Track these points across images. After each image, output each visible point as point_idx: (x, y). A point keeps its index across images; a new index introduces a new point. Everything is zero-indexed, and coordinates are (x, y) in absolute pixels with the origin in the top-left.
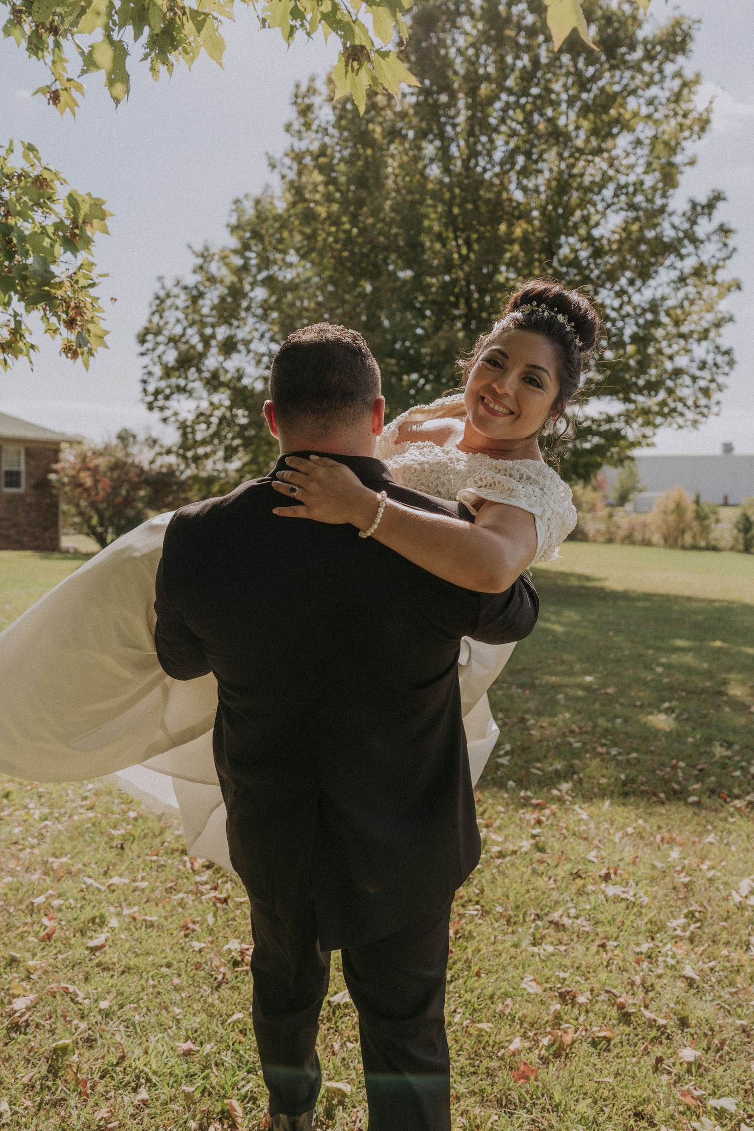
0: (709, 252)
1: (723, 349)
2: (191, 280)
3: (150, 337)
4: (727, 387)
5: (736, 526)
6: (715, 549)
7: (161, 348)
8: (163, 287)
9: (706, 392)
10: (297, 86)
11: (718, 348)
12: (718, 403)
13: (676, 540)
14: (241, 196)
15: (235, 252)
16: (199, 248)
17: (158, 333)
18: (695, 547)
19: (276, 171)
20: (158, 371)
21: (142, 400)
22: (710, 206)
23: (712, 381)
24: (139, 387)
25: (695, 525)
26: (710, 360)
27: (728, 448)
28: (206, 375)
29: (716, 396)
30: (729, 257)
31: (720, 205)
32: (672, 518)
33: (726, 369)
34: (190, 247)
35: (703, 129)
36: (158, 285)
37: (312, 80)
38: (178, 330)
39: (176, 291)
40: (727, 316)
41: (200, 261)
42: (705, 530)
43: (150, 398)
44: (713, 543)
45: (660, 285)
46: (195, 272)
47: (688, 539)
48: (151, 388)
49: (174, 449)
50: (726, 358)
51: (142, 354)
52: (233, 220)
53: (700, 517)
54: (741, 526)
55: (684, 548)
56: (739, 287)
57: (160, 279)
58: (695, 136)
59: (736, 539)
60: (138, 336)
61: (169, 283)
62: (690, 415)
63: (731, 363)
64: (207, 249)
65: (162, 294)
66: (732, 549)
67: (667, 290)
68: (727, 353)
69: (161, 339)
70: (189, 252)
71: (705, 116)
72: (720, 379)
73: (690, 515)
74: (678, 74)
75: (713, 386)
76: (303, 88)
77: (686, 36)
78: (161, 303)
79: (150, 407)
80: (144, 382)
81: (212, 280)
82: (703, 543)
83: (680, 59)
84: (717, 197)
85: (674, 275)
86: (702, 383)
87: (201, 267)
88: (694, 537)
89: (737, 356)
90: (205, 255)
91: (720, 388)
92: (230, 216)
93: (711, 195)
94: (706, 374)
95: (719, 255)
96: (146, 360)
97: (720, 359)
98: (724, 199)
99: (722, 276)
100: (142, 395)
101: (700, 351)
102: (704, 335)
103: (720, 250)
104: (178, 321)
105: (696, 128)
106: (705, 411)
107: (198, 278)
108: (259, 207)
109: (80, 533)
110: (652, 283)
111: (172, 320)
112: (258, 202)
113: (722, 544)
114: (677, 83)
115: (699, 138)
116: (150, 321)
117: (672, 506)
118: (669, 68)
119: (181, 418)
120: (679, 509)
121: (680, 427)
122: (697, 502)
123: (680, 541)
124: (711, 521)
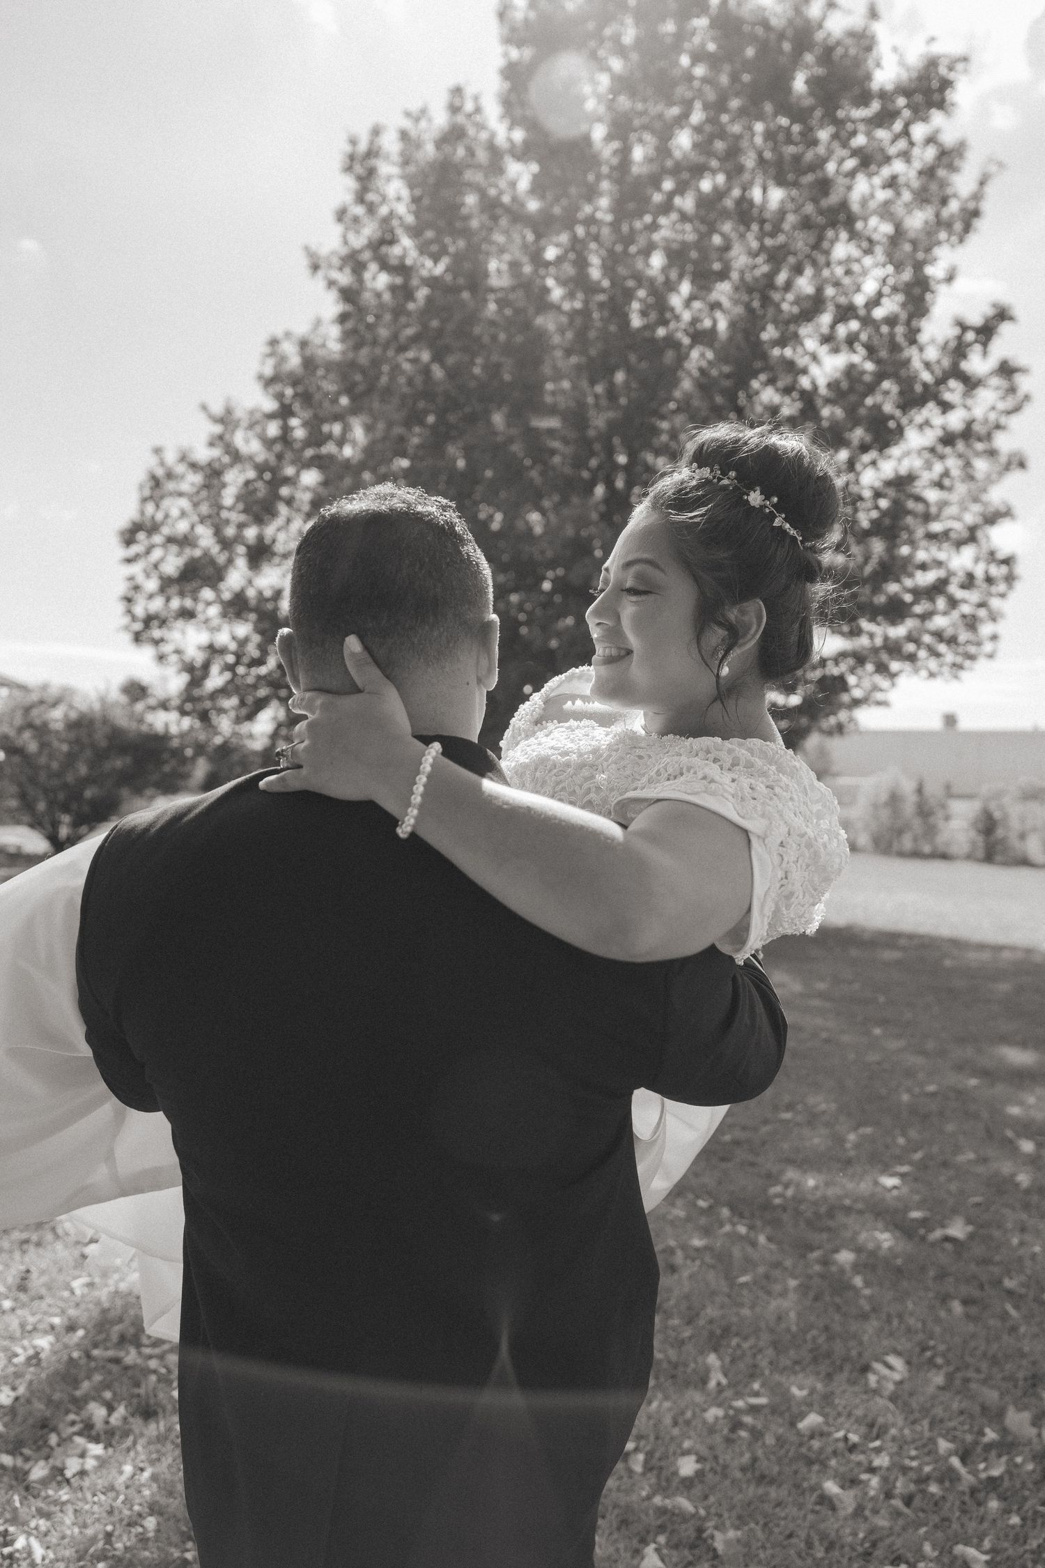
0: (986, 401)
1: (1001, 555)
2: (204, 454)
3: (141, 536)
4: (1002, 615)
5: (974, 824)
6: (944, 857)
7: (157, 554)
8: (162, 464)
9: (971, 623)
10: (353, 142)
11: (992, 553)
12: (994, 638)
13: (890, 845)
14: (279, 333)
15: (271, 416)
16: (217, 408)
17: (153, 528)
18: (916, 854)
19: (320, 273)
20: (152, 585)
21: (126, 628)
22: (986, 332)
23: (982, 605)
24: (120, 607)
25: (917, 823)
26: (979, 571)
27: (950, 720)
28: (227, 596)
29: (986, 629)
30: (1017, 409)
31: (1005, 328)
32: (885, 814)
33: (1002, 587)
34: (204, 408)
35: (967, 228)
36: (152, 461)
37: (376, 132)
38: (182, 527)
39: (181, 469)
40: (1003, 509)
41: (217, 429)
42: (930, 831)
43: (138, 626)
44: (941, 848)
45: (907, 454)
46: (211, 444)
47: (907, 843)
48: (139, 610)
49: (175, 702)
50: (1004, 570)
51: (129, 561)
52: (268, 371)
53: (924, 811)
54: (980, 826)
55: (902, 854)
56: (1022, 465)
57: (158, 451)
58: (954, 239)
59: (973, 843)
60: (122, 533)
61: (171, 457)
62: (949, 657)
63: (1010, 579)
64: (229, 411)
65: (160, 472)
66: (969, 857)
67: (916, 463)
68: (1007, 561)
69: (157, 539)
70: (202, 416)
71: (971, 205)
72: (995, 603)
73: (909, 808)
74: (931, 140)
75: (982, 613)
76: (363, 147)
77: (946, 84)
78: (156, 486)
79: (137, 638)
80: (129, 600)
81: (236, 457)
82: (927, 849)
83: (937, 118)
84: (1002, 315)
85: (929, 438)
86: (966, 609)
87: (221, 437)
88: (915, 840)
89: (1019, 569)
90: (226, 420)
91: (994, 618)
92: (263, 363)
93: (990, 312)
94: (973, 596)
95: (1001, 406)
96: (137, 569)
97: (994, 571)
98: (1011, 318)
99: (1002, 442)
100: (126, 620)
101: (963, 560)
102: (972, 536)
103: (1003, 398)
104: (183, 514)
105: (958, 226)
106: (972, 649)
107: (216, 452)
108: (308, 352)
109: (18, 822)
110: (895, 451)
111: (175, 512)
112: (303, 344)
113: (953, 850)
114: (930, 153)
115: (961, 241)
116: (142, 513)
117: (884, 797)
118: (919, 131)
119: (187, 658)
120: (894, 799)
121: (932, 675)
122: (920, 790)
123: (896, 846)
124: (938, 819)
